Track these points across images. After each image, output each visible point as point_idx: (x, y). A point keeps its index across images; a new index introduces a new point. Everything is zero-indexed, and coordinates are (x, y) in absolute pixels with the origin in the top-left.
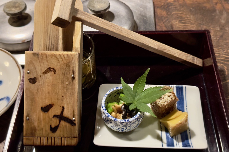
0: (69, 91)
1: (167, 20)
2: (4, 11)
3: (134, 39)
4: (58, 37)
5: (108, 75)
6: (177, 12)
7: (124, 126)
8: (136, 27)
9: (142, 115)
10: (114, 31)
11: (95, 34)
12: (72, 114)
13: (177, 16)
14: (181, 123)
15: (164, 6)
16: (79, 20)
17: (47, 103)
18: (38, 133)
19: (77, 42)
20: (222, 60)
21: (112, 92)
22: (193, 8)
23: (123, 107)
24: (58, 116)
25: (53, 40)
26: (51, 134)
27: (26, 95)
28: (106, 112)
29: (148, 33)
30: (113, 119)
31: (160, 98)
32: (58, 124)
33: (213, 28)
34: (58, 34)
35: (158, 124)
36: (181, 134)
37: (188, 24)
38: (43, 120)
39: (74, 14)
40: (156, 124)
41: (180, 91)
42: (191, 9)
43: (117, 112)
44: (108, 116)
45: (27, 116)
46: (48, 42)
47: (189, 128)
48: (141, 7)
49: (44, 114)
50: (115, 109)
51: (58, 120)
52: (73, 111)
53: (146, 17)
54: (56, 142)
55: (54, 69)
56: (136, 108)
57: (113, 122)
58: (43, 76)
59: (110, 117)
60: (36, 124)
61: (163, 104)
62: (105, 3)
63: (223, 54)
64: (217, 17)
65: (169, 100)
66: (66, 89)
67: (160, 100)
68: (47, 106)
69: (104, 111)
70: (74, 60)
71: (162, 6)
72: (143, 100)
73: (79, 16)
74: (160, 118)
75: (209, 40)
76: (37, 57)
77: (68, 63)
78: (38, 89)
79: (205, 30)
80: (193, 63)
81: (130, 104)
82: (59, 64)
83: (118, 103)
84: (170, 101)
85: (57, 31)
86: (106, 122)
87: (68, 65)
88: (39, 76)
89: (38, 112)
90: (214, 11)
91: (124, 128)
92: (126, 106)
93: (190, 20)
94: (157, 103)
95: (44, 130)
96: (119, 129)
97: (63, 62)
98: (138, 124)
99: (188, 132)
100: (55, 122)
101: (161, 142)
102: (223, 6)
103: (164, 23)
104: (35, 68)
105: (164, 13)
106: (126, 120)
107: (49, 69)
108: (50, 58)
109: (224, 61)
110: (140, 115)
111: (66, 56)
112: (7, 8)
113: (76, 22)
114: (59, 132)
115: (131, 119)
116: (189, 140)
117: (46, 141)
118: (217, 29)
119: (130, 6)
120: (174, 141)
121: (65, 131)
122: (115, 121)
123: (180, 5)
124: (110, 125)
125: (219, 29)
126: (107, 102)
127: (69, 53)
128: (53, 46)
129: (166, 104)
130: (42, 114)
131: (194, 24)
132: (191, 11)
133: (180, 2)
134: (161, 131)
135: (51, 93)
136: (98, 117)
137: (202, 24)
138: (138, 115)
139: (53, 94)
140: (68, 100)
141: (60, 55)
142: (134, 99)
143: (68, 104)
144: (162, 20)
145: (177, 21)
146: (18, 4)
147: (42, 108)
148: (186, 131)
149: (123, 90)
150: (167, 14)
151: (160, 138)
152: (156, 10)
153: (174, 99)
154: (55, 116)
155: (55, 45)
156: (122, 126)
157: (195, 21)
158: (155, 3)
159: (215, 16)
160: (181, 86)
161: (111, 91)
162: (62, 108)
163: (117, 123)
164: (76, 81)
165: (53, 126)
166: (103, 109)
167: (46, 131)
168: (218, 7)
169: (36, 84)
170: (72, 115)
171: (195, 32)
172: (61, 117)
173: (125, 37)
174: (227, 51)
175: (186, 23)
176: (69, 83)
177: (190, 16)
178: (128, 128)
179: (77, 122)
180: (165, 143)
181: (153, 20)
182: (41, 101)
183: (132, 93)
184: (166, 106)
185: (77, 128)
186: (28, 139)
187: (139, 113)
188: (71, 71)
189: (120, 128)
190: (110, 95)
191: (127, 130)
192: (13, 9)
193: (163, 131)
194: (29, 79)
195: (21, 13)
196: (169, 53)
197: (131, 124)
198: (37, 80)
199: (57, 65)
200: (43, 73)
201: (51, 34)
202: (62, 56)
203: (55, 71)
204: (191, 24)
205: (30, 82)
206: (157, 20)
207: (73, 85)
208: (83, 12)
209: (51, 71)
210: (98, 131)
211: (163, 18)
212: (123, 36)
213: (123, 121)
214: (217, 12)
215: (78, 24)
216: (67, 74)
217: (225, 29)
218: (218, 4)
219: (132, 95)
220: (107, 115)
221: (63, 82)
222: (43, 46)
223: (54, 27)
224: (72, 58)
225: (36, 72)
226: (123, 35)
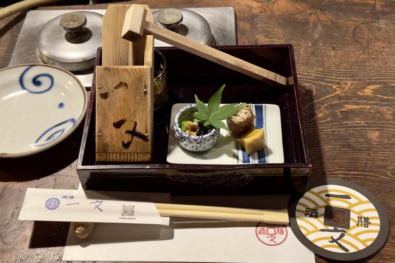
0: (141, 107)
1: (251, 35)
2: (61, 25)
3: (209, 53)
4: (128, 51)
5: (181, 96)
6: (263, 25)
7: (198, 143)
8: (213, 43)
9: (217, 132)
10: (187, 45)
11: (166, 50)
12: (145, 129)
13: (263, 29)
14: (257, 139)
15: (248, 18)
16: (150, 33)
17: (120, 118)
18: (110, 150)
19: (149, 57)
20: (311, 79)
21: (185, 110)
22: (282, 20)
23: (197, 124)
24: (130, 131)
25: (123, 56)
26: (124, 150)
27: (98, 111)
28: (180, 129)
29: (225, 48)
30: (187, 136)
31: (236, 115)
32: (130, 140)
33: (303, 43)
34: (128, 49)
35: (235, 143)
36: (258, 152)
37: (275, 39)
38: (115, 135)
39: (145, 28)
40: (233, 144)
41: (259, 110)
42: (280, 21)
43: (190, 130)
44: (182, 133)
45: (100, 132)
46: (117, 57)
47: (267, 146)
48: (220, 20)
49: (116, 129)
50: (189, 127)
51: (131, 136)
52: (146, 127)
53: (226, 31)
54: (129, 159)
55: (125, 84)
56: (211, 125)
57: (187, 139)
58: (115, 91)
59: (184, 134)
60: (108, 140)
61: (239, 121)
62: (177, 15)
63: (312, 73)
64: (309, 31)
65: (245, 116)
66: (138, 104)
67: (236, 117)
68: (120, 121)
69: (178, 128)
70: (146, 74)
71: (245, 18)
72: (219, 117)
73: (150, 29)
74: (237, 138)
75: (291, 55)
76: (108, 71)
77: (140, 77)
78: (110, 105)
79: (288, 45)
80: (276, 81)
81: (205, 121)
82: (131, 79)
83: (192, 121)
84: (247, 118)
85: (126, 46)
86: (180, 140)
87: (140, 79)
88: (111, 91)
89: (110, 127)
90: (307, 23)
91: (199, 145)
92: (201, 124)
93: (278, 34)
94: (233, 120)
95: (116, 146)
96: (193, 147)
97: (134, 76)
98: (213, 142)
99: (265, 150)
100: (127, 138)
101: (236, 160)
102: (318, 17)
103: (247, 38)
104: (107, 83)
105: (248, 26)
106: (201, 137)
107: (121, 83)
108: (121, 72)
109: (314, 80)
110: (215, 132)
111: (138, 71)
112: (64, 22)
113: (148, 36)
114: (132, 148)
115: (204, 136)
116: (266, 158)
117: (118, 157)
118: (309, 44)
119: (206, 18)
120: (251, 159)
121: (138, 147)
122: (188, 137)
123: (267, 16)
124: (183, 144)
125: (310, 45)
126: (181, 120)
127: (141, 67)
128: (122, 62)
129: (242, 121)
130: (114, 129)
131: (282, 39)
132: (279, 23)
133: (267, 14)
134: (238, 150)
135: (123, 109)
136: (170, 137)
137: (291, 39)
138: (212, 132)
139: (125, 109)
140: (141, 115)
141: (131, 69)
142: (209, 116)
143: (140, 119)
144: (246, 35)
145: (262, 36)
146: (76, 17)
147: (114, 124)
148: (263, 150)
149: (197, 108)
150: (251, 28)
151: (237, 157)
152: (238, 22)
153: (250, 115)
154: (128, 132)
155: (125, 61)
156: (196, 143)
157: (284, 36)
158: (237, 15)
159: (307, 30)
160: (260, 105)
161: (185, 108)
162: (134, 124)
163: (191, 140)
164: (149, 96)
165: (126, 142)
166: (176, 127)
167: (118, 147)
168: (313, 18)
169: (108, 99)
170: (145, 131)
171: (276, 47)
172: (133, 133)
173: (199, 52)
174: (318, 69)
175: (273, 38)
176: (142, 98)
177: (278, 29)
178: (203, 146)
179: (149, 138)
180: (240, 161)
181: (234, 35)
182: (113, 116)
183: (207, 110)
184: (242, 123)
185: (149, 143)
186: (101, 156)
187: (214, 130)
188: (143, 86)
189: (195, 146)
190: (183, 113)
191: (201, 148)
192: (71, 23)
193: (240, 150)
194: (100, 94)
195: (80, 27)
196: (248, 70)
197: (205, 142)
198: (109, 95)
199: (129, 80)
200: (115, 88)
201: (120, 49)
202: (134, 70)
203: (127, 86)
204: (279, 39)
205: (102, 97)
206: (238, 35)
207: (145, 100)
208: (154, 25)
209: (123, 86)
210: (171, 151)
211: (246, 32)
212: (197, 51)
213: (198, 137)
214: (311, 24)
215: (149, 38)
216: (139, 88)
217: (317, 45)
218: (312, 15)
219: (206, 112)
220: (180, 132)
221: (135, 97)
222: (112, 62)
223: (124, 41)
224: (145, 72)
225: (108, 87)
226: (196, 49)
